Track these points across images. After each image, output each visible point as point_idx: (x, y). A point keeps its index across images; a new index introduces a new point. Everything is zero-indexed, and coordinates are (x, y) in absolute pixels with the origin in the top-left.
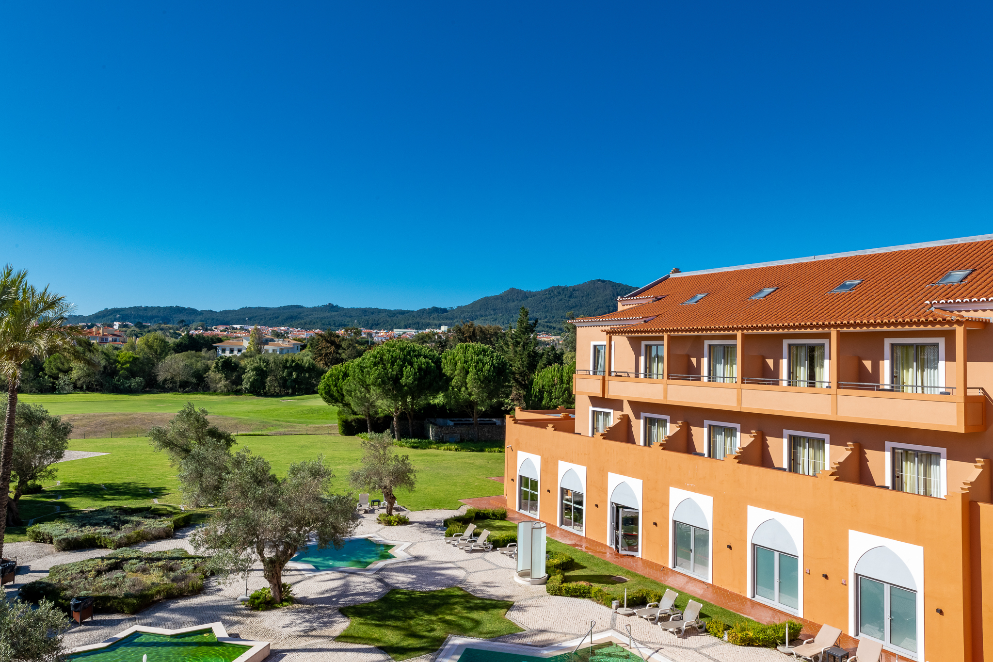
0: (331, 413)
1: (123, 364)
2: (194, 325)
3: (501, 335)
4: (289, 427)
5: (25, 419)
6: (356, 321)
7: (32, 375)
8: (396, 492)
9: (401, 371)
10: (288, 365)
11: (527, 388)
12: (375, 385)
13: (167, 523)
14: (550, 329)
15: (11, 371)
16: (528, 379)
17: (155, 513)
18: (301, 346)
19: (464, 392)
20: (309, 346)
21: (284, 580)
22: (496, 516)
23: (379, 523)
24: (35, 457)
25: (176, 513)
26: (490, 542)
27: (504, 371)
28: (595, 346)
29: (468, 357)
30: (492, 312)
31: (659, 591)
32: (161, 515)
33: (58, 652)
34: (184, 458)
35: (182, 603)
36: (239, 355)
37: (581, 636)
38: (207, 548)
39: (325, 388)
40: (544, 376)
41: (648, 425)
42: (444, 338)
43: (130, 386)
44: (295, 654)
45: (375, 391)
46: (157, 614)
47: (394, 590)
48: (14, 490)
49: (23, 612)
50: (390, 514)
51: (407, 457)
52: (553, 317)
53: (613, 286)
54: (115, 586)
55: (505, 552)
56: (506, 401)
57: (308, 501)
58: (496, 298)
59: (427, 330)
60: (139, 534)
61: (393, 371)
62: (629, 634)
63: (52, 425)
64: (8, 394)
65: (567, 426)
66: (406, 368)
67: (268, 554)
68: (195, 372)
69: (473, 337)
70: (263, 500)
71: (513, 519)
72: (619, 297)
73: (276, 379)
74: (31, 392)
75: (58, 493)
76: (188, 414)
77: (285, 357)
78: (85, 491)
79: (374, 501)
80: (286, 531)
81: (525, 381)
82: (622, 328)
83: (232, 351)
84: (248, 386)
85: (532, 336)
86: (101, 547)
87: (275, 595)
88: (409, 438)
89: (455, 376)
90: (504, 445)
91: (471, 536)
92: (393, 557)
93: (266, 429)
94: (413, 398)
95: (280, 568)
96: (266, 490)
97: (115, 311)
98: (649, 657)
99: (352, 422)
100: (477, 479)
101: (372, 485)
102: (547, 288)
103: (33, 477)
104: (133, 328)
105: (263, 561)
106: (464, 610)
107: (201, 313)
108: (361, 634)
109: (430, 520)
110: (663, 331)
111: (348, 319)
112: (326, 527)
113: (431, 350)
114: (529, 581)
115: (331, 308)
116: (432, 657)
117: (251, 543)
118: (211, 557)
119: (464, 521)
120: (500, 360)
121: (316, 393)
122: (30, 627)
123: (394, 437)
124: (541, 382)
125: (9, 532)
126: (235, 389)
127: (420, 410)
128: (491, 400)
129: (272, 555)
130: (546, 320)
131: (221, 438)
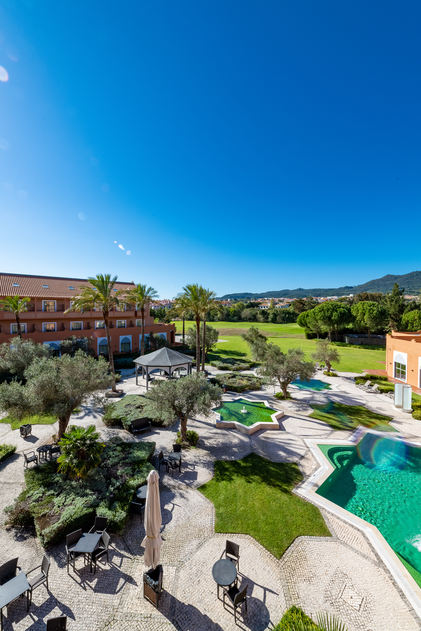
0: (302, 330)
1: (232, 313)
2: (251, 299)
3: (382, 297)
4: (286, 335)
5: (208, 330)
6: (310, 294)
7: (208, 316)
8: (331, 363)
9: (331, 314)
10: (284, 312)
11: (398, 321)
12: (320, 320)
13: (247, 365)
14: (411, 293)
15: (203, 315)
16: (399, 317)
17: (244, 361)
18: (289, 305)
19: (363, 323)
20: (292, 305)
22: (382, 379)
23: (324, 375)
24: (210, 341)
25: (250, 362)
26: (378, 390)
27: (385, 314)
29: (364, 308)
30: (377, 287)
32: (246, 362)
33: (221, 400)
34: (252, 344)
35: (254, 393)
36: (267, 309)
38: (261, 375)
39: (299, 321)
40: (409, 316)
42: (351, 299)
43: (234, 320)
44: (293, 419)
45: (320, 322)
46: (246, 394)
47: (333, 403)
48: (206, 351)
49: (212, 387)
50: (329, 371)
51: (336, 350)
52: (413, 287)
54: (234, 383)
55: (387, 395)
56: (386, 327)
57: (295, 363)
58: (379, 280)
59: (343, 296)
60: (239, 367)
61: (328, 314)
63: (214, 331)
64: (203, 322)
66: (334, 313)
67: (281, 380)
68: (253, 315)
69: (367, 298)
70: (279, 361)
71: (391, 381)
73: (281, 317)
74: (208, 321)
75: (217, 353)
76: (252, 329)
77: (283, 309)
78: (224, 352)
79: (321, 366)
80: (287, 373)
81: (397, 318)
83: (264, 307)
84: (270, 320)
85: (401, 297)
86: (229, 370)
87: (284, 395)
88: (336, 342)
89: (358, 316)
90: (385, 347)
91: (369, 385)
92: (331, 389)
93: (278, 335)
94: (338, 326)
95: (286, 386)
96: (280, 358)
97: (228, 295)
99: (310, 334)
100: (370, 361)
101: (321, 359)
102: (409, 273)
103: (210, 347)
104: (234, 301)
105: (280, 382)
106: (367, 417)
107: (254, 294)
109: (348, 377)
111: (307, 294)
112: (303, 374)
113: (346, 305)
114: (401, 411)
115: (300, 290)
116: (351, 433)
117: (276, 376)
118: (262, 378)
119: (365, 379)
120: (382, 309)
121: (296, 322)
122: (214, 391)
123: (329, 341)
124: (406, 319)
125: (206, 362)
126: (266, 321)
127: (341, 330)
128: (377, 326)
129: (283, 381)
130: (409, 288)
131: (263, 338)
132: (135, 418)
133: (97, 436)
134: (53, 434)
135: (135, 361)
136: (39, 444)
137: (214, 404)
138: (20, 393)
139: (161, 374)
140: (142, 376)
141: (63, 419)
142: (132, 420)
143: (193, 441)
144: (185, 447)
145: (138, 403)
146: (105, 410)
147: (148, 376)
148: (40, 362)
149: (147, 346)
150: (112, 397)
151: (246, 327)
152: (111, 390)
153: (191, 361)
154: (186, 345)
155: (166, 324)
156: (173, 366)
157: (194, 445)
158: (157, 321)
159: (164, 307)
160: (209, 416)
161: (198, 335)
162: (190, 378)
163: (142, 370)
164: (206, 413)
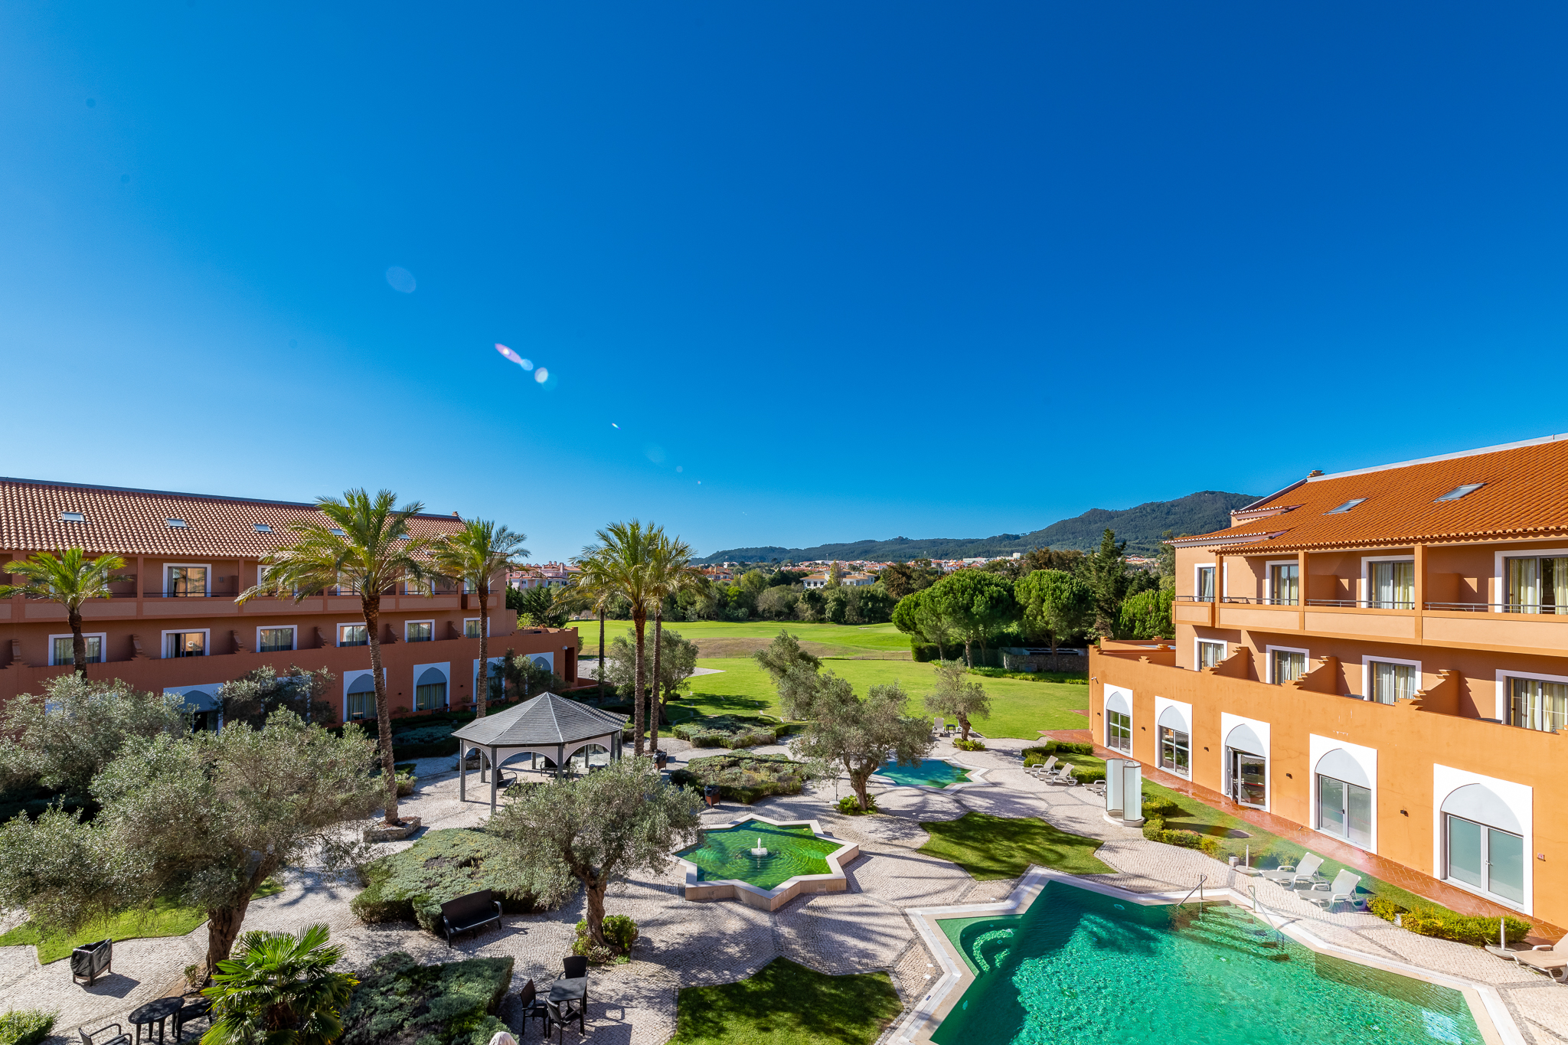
0: (905, 639)
1: (732, 598)
2: (784, 563)
3: (1081, 560)
4: (867, 652)
5: (667, 641)
6: (925, 553)
7: (669, 607)
8: (970, 718)
9: (972, 600)
10: (864, 596)
11: (1115, 616)
12: (946, 614)
13: (770, 731)
14: (1141, 551)
15: (655, 604)
16: (1116, 606)
17: (761, 722)
18: (875, 577)
19: (1041, 620)
20: (882, 577)
21: (868, 790)
22: (1080, 750)
23: (955, 747)
24: (675, 671)
25: (777, 723)
26: (1074, 776)
27: (1087, 598)
28: (1200, 569)
29: (1044, 584)
30: (1070, 537)
31: (1295, 854)
32: (766, 724)
33: (698, 826)
34: (781, 678)
35: (786, 800)
36: (822, 587)
37: (1188, 889)
38: (803, 755)
39: (898, 617)
40: (1136, 603)
41: (1277, 660)
42: (1016, 565)
43: (738, 616)
44: (882, 858)
45: (946, 621)
46: (767, 807)
47: (973, 813)
48: (662, 697)
49: (673, 792)
50: (965, 739)
51: (981, 685)
52: (1146, 539)
53: (1225, 500)
54: (735, 780)
55: (1094, 790)
56: (1090, 630)
57: (886, 721)
58: (1074, 521)
59: (997, 559)
60: (750, 738)
61: (963, 600)
62: (1253, 897)
63: (685, 647)
64: (655, 622)
65: (1167, 658)
66: (977, 596)
67: (854, 765)
68: (786, 603)
69: (1049, 563)
70: (848, 718)
71: (1100, 755)
72: (1232, 511)
73: (855, 609)
74: (669, 621)
75: (691, 701)
76: (783, 640)
77: (861, 588)
78: (710, 701)
79: (949, 726)
80: (868, 747)
81: (1111, 609)
82: (1237, 547)
83: (815, 584)
84: (830, 616)
85: (1119, 559)
86: (723, 747)
87: (861, 803)
88: (983, 666)
89: (1029, 604)
90: (1088, 677)
92: (970, 781)
93: (847, 654)
94: (985, 627)
95: (865, 779)
96: (850, 708)
99: (924, 649)
100: (1058, 710)
101: (946, 710)
103: (674, 688)
104: (738, 567)
105: (850, 771)
106: (1047, 842)
107: (790, 552)
108: (941, 850)
109: (1007, 749)
110: (1297, 549)
112: (904, 746)
113: (1003, 579)
114: (1121, 822)
116: (1013, 880)
117: (839, 755)
118: (806, 763)
119: (1044, 752)
120: (1081, 586)
121: (890, 621)
122: (679, 804)
123: (966, 665)
124: (1131, 609)
125: (661, 729)
126: (819, 618)
127: (993, 639)
128: (1072, 628)
129: (858, 767)
130: (1137, 541)
131: (810, 660)
132: (454, 893)
133: (332, 956)
134: (189, 964)
136: (137, 999)
137: (679, 839)
138: (74, 845)
139: (534, 767)
140: (480, 774)
141: (224, 915)
142: (444, 901)
143: (621, 943)
144: (597, 963)
145: (465, 852)
146: (360, 877)
147: (498, 774)
148: (148, 750)
149: (496, 690)
150: (385, 840)
151: (766, 633)
152: (383, 819)
153: (619, 728)
154: (608, 685)
155: (553, 631)
156: (570, 743)
157: (624, 953)
158: (526, 622)
159: (549, 583)
160: (666, 870)
161: (639, 656)
162: (619, 771)
163: (479, 758)
164: (656, 863)
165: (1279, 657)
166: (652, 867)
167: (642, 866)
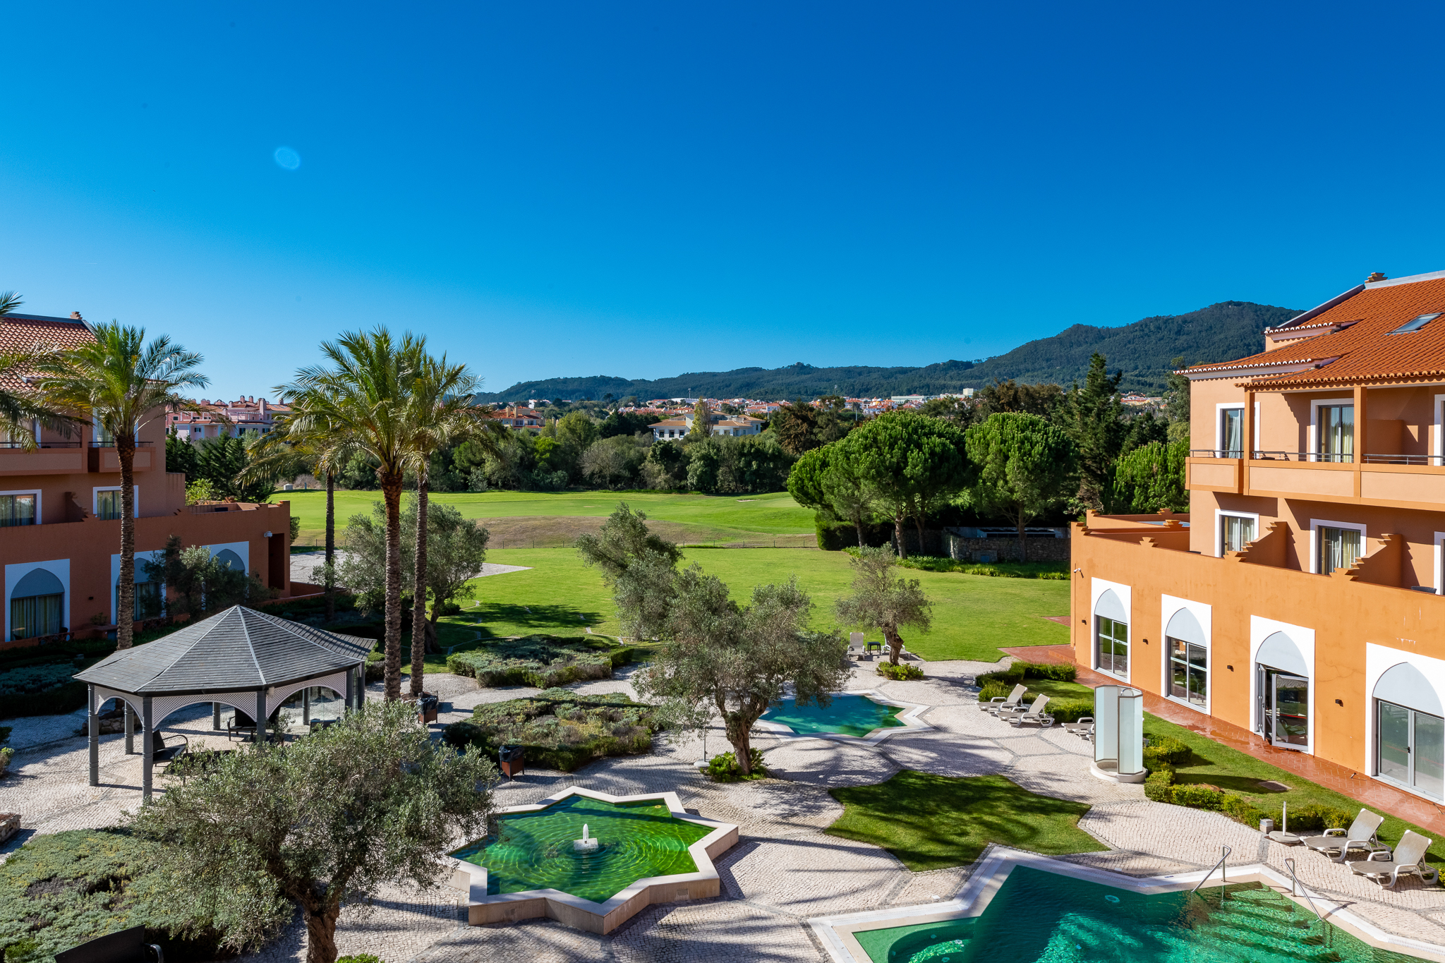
0: (806, 518)
1: (542, 454)
2: (623, 401)
3: (1060, 398)
4: (750, 537)
5: (438, 523)
6: (836, 387)
7: (441, 470)
8: (902, 631)
9: (904, 457)
10: (746, 451)
11: (1106, 480)
12: (866, 478)
13: (603, 659)
14: (1142, 387)
15: (418, 463)
16: (1107, 466)
17: (589, 646)
18: (762, 424)
19: (1002, 487)
20: (772, 424)
22: (1058, 675)
23: (880, 675)
24: (450, 570)
25: (613, 647)
26: (1050, 713)
27: (1067, 454)
28: (1224, 412)
29: (1007, 434)
30: (1044, 364)
31: (1347, 811)
32: (596, 649)
33: (488, 810)
34: (620, 576)
35: (627, 764)
36: (681, 439)
37: (1205, 868)
38: (654, 695)
39: (797, 483)
40: (1135, 461)
41: (1324, 540)
42: (968, 406)
43: (551, 482)
44: (773, 845)
45: (866, 487)
46: (597, 775)
47: (904, 772)
48: (430, 611)
49: (448, 757)
50: (895, 663)
51: (917, 583)
52: (1149, 368)
53: (1256, 311)
54: (547, 735)
55: (1074, 730)
56: (1071, 501)
57: (779, 638)
58: (1049, 342)
59: (942, 396)
60: (571, 670)
61: (892, 457)
62: (1291, 874)
63: (467, 531)
64: (418, 492)
65: (1177, 540)
66: (912, 452)
67: (731, 707)
68: (627, 463)
69: (1014, 404)
70: (721, 635)
71: (1087, 682)
72: (1268, 329)
73: (731, 471)
74: (441, 490)
75: (478, 616)
76: (622, 518)
77: (741, 440)
78: (508, 614)
79: (871, 644)
80: (753, 678)
81: (1101, 470)
82: (1273, 379)
83: (672, 434)
84: (694, 482)
85: (1112, 399)
86: (528, 685)
87: (741, 763)
88: (920, 555)
89: (987, 463)
90: (1069, 569)
91: (1019, 702)
92: (902, 725)
93: (720, 539)
94: (923, 497)
95: (747, 727)
96: (725, 621)
97: (529, 385)
98: (1330, 914)
99: (835, 530)
100: (1026, 618)
101: (867, 621)
102: (1136, 321)
103: (450, 595)
104: (552, 407)
105: (725, 716)
106: (1012, 810)
107: (632, 383)
108: (860, 828)
109: (955, 676)
110: (1352, 382)
111: (825, 384)
112: (806, 676)
113: (949, 425)
114: (1116, 777)
115: (801, 369)
116: (964, 872)
117: (708, 692)
118: (659, 707)
119: (1008, 679)
120: (1058, 437)
121: (784, 489)
122: (457, 776)
123: (897, 553)
124: (1128, 471)
125: (428, 661)
126: (678, 486)
127: (934, 514)
128: (1046, 500)
129: (736, 709)
130: (1137, 372)
131: (664, 550)
132: (80, 936)
135: (84, 676)
137: (457, 830)
140: (123, 742)
142: (62, 949)
145: (98, 868)
147: (155, 741)
149: (151, 603)
153: (360, 660)
154: (341, 592)
155: (246, 507)
156: (277, 685)
158: (201, 493)
159: (242, 431)
160: (437, 880)
161: (392, 545)
162: (359, 729)
163: (122, 715)
164: (421, 871)
165: (1327, 537)
166: (414, 876)
167: (399, 876)
